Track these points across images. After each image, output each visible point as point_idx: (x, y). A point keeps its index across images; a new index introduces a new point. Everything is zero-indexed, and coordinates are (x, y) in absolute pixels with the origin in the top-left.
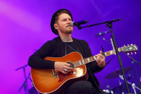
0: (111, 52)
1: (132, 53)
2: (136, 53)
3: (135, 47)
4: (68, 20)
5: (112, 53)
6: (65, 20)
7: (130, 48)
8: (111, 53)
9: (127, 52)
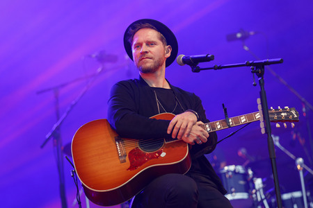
0: (242, 118)
1: (285, 125)
2: (293, 124)
3: (293, 112)
5: (245, 120)
7: (283, 114)
8: (243, 121)
9: (275, 122)
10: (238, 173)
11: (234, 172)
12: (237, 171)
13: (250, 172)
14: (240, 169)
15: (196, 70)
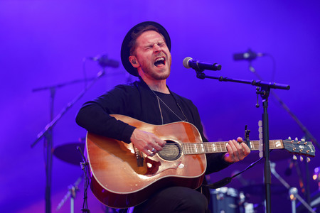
2: (309, 159)
3: (310, 146)
10: (230, 196)
11: (226, 195)
12: (228, 194)
13: (242, 196)
14: (232, 192)
15: (201, 77)
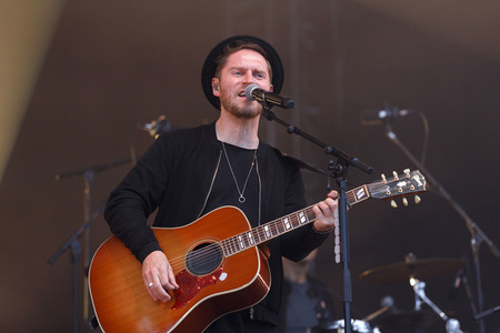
1: (405, 201)
2: (418, 199)
3: (416, 178)
4: (250, 72)
6: (242, 72)
7: (400, 184)
9: (388, 199)
